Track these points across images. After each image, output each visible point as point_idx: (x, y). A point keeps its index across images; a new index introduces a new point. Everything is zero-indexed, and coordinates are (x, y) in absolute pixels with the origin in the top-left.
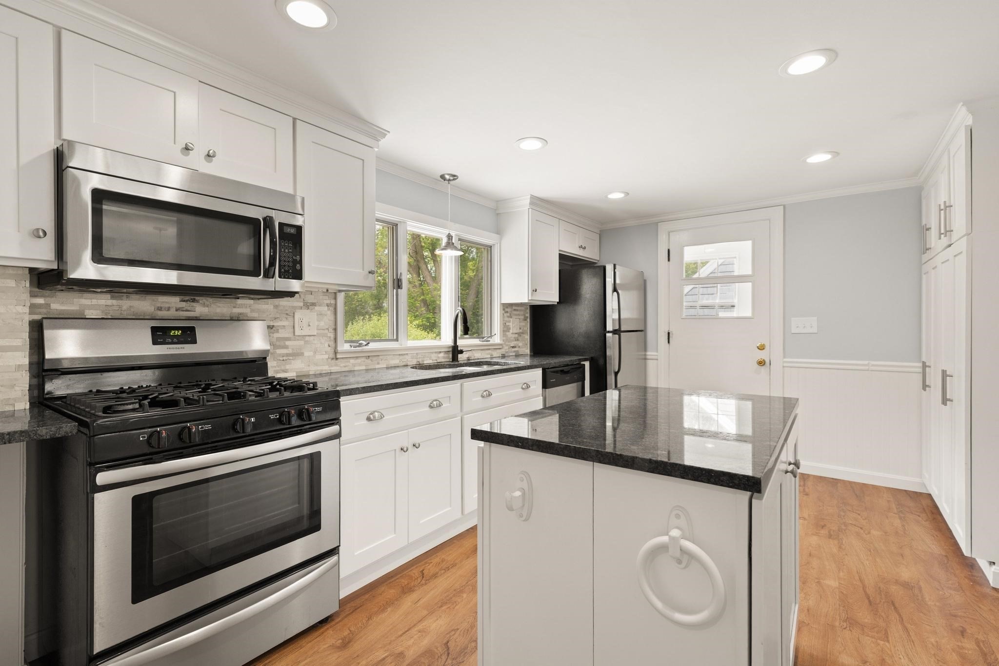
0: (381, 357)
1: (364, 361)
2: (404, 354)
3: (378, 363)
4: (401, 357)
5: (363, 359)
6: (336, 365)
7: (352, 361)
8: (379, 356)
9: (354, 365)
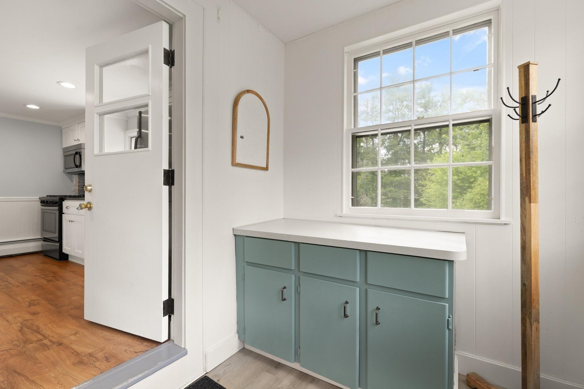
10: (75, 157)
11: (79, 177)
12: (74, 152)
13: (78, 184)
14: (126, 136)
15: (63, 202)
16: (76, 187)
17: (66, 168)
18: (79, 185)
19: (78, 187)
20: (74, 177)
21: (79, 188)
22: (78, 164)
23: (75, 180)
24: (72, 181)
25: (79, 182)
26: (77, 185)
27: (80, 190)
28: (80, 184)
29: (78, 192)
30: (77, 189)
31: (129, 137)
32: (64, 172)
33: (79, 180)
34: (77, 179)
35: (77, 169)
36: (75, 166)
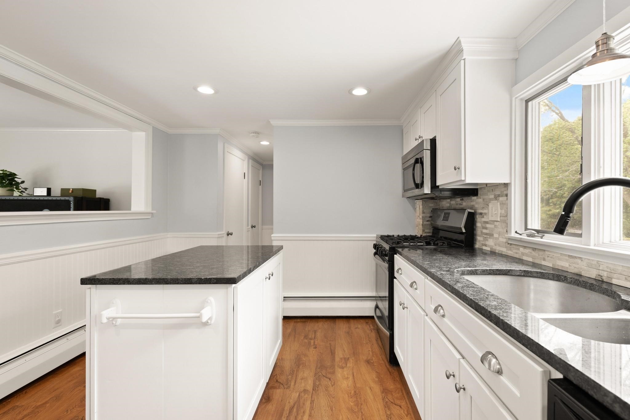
0: (547, 253)
1: (531, 253)
2: (576, 257)
3: (544, 260)
4: (572, 260)
5: (530, 250)
6: (511, 250)
7: (521, 249)
8: (545, 250)
9: (523, 254)
10: (414, 170)
11: (423, 203)
12: (413, 161)
13: (422, 215)
14: (514, 99)
15: (395, 255)
16: (420, 220)
17: (405, 191)
18: (423, 217)
19: (423, 220)
20: (417, 203)
21: (423, 222)
22: (418, 181)
23: (418, 209)
24: (415, 209)
25: (423, 213)
26: (421, 217)
27: (425, 225)
28: (424, 215)
29: (422, 229)
30: (421, 223)
31: (522, 99)
32: (403, 196)
33: (423, 208)
34: (421, 207)
35: (417, 190)
36: (413, 186)
